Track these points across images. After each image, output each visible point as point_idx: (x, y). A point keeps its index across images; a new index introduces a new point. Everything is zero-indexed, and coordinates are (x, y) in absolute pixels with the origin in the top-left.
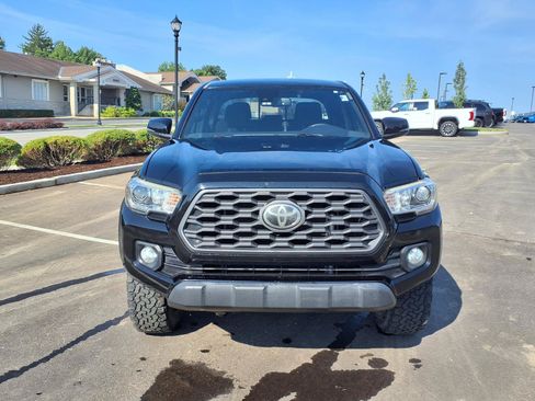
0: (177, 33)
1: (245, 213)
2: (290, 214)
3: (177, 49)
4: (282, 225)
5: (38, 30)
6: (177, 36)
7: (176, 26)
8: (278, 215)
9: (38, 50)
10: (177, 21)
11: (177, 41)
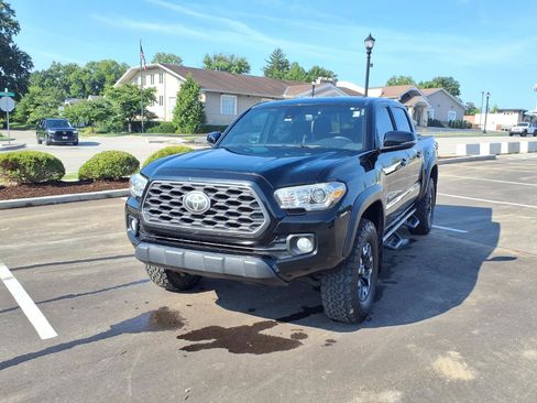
0: (369, 50)
1: (176, 199)
2: (200, 202)
3: (369, 65)
4: (196, 209)
5: (278, 54)
6: (369, 53)
7: (370, 44)
8: (193, 201)
9: (276, 72)
10: (371, 38)
11: (369, 58)
